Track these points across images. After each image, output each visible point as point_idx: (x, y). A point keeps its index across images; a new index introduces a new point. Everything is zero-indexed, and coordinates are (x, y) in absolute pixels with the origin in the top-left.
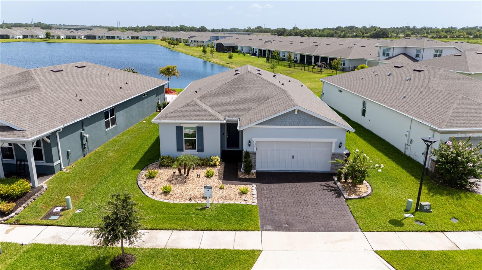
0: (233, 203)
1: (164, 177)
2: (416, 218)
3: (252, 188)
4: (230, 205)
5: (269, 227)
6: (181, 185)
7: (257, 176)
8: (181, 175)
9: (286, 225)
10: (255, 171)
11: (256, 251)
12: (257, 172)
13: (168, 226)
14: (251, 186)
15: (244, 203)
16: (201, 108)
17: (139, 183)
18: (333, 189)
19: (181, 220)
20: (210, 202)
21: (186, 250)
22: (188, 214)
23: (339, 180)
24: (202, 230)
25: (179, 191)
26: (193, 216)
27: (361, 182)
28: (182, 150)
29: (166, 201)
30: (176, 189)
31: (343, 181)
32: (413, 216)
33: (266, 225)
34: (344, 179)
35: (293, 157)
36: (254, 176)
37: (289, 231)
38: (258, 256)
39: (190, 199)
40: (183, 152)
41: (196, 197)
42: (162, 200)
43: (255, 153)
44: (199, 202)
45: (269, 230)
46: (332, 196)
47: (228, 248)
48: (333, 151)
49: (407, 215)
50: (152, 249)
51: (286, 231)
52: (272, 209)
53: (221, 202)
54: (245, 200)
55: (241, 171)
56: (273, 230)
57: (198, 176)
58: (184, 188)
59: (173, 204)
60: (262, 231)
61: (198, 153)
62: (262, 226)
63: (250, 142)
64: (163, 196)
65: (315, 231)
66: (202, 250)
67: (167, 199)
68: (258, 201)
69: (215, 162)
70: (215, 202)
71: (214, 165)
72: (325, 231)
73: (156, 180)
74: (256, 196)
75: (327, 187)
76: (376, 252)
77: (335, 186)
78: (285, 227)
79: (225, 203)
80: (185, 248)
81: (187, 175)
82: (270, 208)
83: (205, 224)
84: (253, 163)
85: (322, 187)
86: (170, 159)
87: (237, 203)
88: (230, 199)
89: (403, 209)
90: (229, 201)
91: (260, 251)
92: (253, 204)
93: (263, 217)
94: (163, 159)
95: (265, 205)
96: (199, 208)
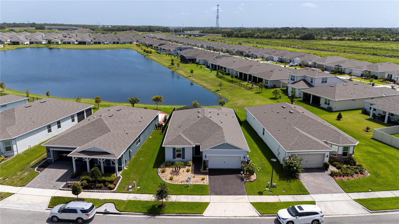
0: (199, 184)
1: (169, 172)
2: (270, 190)
3: (207, 177)
4: (198, 185)
5: (213, 194)
6: (177, 176)
7: (209, 171)
8: (176, 171)
9: (220, 193)
10: (208, 168)
11: (208, 202)
12: (209, 169)
13: (175, 193)
14: (206, 176)
15: (203, 184)
16: (183, 138)
17: (159, 174)
18: (240, 177)
19: (179, 191)
20: (190, 184)
21: (183, 202)
22: (182, 189)
23: (244, 173)
24: (188, 195)
25: (176, 178)
26: (184, 189)
27: (253, 174)
28: (175, 158)
29: (172, 183)
30: (175, 178)
31: (245, 173)
32: (269, 189)
33: (212, 193)
34: (246, 173)
35: (224, 162)
36: (207, 171)
37: (221, 195)
38: (209, 204)
39: (182, 182)
40: (176, 159)
41: (184, 181)
42: (170, 183)
43: (208, 161)
44: (185, 183)
45: (213, 195)
46: (239, 181)
47: (198, 202)
48: (242, 160)
49: (267, 189)
50: (171, 202)
51: (219, 195)
52: (215, 186)
53: (194, 184)
54: (204, 183)
55: (202, 169)
56: (214, 195)
57: (184, 171)
58: (178, 177)
59: (175, 184)
60: (210, 195)
61: (182, 159)
62: (210, 193)
63: (206, 156)
64: (170, 181)
65: (230, 195)
66: (189, 202)
67: (172, 182)
68: (209, 183)
69: (190, 164)
70: (192, 184)
71: (190, 166)
72: (234, 195)
73: (166, 173)
74: (208, 181)
75: (238, 177)
76: (251, 203)
77: (241, 176)
78: (219, 194)
79: (196, 184)
80: (183, 201)
81: (179, 171)
82: (214, 186)
83: (189, 193)
84: (207, 165)
85: (236, 177)
86: (170, 163)
87: (200, 184)
88: (198, 182)
89: (266, 186)
90: (197, 183)
91: (209, 203)
92: (207, 184)
93: (211, 190)
94: (167, 162)
95: (212, 185)
96: (186, 186)
